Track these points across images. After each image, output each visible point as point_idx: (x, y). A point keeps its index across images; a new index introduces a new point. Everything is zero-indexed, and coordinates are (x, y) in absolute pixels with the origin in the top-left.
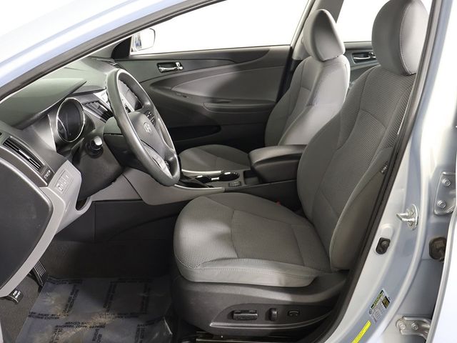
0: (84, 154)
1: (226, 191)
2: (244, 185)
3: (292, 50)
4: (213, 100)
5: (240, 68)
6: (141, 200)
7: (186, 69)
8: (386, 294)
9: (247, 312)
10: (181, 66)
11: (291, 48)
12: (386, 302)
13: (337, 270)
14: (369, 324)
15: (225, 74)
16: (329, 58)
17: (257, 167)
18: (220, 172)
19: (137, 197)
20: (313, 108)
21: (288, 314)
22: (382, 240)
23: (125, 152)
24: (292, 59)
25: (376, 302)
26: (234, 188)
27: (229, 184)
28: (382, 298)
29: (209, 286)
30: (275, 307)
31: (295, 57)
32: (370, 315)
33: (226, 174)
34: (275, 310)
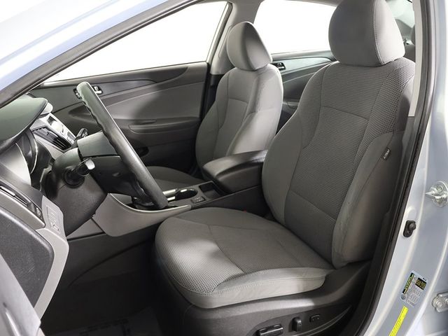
0: (61, 184)
1: (192, 209)
2: (208, 200)
3: (209, 66)
4: (137, 122)
5: (160, 87)
6: (104, 233)
7: (105, 93)
8: (417, 275)
9: (272, 328)
10: (99, 89)
11: (208, 64)
12: (421, 284)
13: (345, 264)
14: (405, 310)
15: (148, 94)
16: (260, 67)
17: (221, 179)
18: (174, 191)
19: (99, 231)
20: (257, 114)
21: (310, 320)
22: (408, 223)
23: (115, 175)
24: (211, 75)
25: (407, 286)
26: (199, 204)
27: (192, 201)
28: (415, 281)
29: (230, 309)
30: (297, 316)
31: (214, 71)
32: (405, 301)
33: (182, 191)
34: (299, 318)
